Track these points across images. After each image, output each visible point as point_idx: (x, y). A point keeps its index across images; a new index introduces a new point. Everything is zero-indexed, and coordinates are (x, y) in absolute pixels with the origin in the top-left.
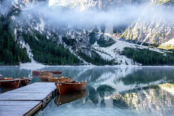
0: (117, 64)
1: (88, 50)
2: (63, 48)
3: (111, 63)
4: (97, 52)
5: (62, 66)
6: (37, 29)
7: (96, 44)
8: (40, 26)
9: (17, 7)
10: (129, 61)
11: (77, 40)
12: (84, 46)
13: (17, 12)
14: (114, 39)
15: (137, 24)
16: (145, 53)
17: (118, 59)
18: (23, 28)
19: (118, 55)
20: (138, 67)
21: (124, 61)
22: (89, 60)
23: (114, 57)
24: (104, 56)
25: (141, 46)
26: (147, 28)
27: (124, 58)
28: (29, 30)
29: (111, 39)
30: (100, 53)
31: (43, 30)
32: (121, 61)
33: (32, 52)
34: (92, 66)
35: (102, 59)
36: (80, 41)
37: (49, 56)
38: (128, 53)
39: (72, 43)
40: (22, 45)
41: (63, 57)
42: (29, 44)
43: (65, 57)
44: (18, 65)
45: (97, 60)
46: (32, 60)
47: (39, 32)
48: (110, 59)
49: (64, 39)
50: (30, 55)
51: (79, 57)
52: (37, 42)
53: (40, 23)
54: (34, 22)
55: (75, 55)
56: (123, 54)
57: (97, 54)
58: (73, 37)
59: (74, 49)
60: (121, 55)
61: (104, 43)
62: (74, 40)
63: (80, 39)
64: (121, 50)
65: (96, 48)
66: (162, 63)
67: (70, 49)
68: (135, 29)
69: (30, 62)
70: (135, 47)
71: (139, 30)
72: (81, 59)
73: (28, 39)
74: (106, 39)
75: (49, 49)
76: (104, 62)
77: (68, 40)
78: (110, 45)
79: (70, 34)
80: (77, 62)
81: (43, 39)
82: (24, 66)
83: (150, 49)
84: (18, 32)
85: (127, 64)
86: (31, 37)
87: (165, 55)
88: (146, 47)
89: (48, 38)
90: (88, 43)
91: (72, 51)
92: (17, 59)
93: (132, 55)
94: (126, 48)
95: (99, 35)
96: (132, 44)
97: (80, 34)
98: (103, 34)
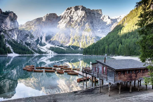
0: (48, 53)
1: (36, 47)
2: (25, 47)
3: (45, 53)
4: (39, 48)
5: (26, 55)
6: (13, 38)
7: (38, 45)
8: (15, 37)
9: (4, 29)
10: (53, 52)
11: (31, 43)
12: (34, 46)
13: (4, 31)
14: (46, 43)
15: (55, 38)
16: (58, 49)
17: (48, 51)
18: (7, 38)
20: (56, 54)
21: (50, 52)
22: (36, 52)
23: (46, 51)
24: (42, 50)
25: (56, 46)
26: (59, 39)
27: (50, 51)
28: (10, 39)
29: (44, 43)
30: (40, 49)
31: (16, 39)
32: (49, 52)
34: (38, 54)
36: (33, 44)
37: (21, 51)
38: (52, 49)
39: (29, 45)
40: (7, 46)
41: (27, 51)
42: (11, 45)
44: (7, 54)
45: (40, 52)
47: (14, 40)
48: (45, 51)
49: (26, 43)
50: (12, 50)
51: (32, 51)
52: (14, 44)
54: (12, 36)
56: (50, 49)
58: (29, 42)
59: (30, 47)
60: (49, 50)
61: (42, 45)
62: (30, 44)
63: (32, 43)
65: (39, 47)
67: (29, 47)
69: (12, 53)
70: (54, 47)
72: (33, 52)
74: (43, 43)
75: (20, 48)
76: (42, 53)
77: (28, 44)
79: (28, 41)
80: (32, 53)
81: (16, 43)
82: (9, 55)
83: (60, 47)
84: (6, 40)
85: (52, 53)
86: (11, 42)
87: (65, 50)
88: (59, 47)
89: (19, 42)
91: (29, 48)
92: (6, 52)
93: (54, 50)
94: (51, 47)
95: (40, 41)
96: (53, 45)
97: (32, 41)
98: (41, 41)
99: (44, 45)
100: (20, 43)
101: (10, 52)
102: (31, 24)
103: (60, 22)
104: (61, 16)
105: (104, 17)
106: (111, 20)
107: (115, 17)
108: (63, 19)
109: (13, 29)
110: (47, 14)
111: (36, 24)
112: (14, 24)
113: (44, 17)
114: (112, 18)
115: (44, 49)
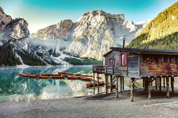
0: (62, 65)
1: (49, 58)
2: (37, 57)
3: (59, 64)
4: (53, 59)
5: (38, 66)
6: (24, 48)
7: (52, 55)
8: (25, 47)
9: (14, 38)
10: (68, 63)
12: (47, 57)
13: (13, 40)
14: (60, 53)
15: (70, 47)
16: (74, 60)
17: (63, 63)
18: (16, 48)
19: (62, 61)
20: (71, 66)
21: (65, 64)
22: (49, 63)
23: (61, 62)
24: (56, 61)
25: (72, 57)
26: (75, 49)
27: (65, 62)
28: (19, 49)
29: (58, 53)
30: (54, 60)
31: (27, 49)
33: (22, 60)
34: (51, 66)
35: (55, 63)
37: (31, 62)
38: (67, 60)
39: (41, 55)
40: (17, 56)
42: (20, 56)
43: (39, 62)
44: (16, 66)
45: (53, 63)
46: (23, 63)
47: (25, 50)
48: (59, 63)
49: (37, 53)
50: (21, 61)
51: (45, 62)
52: (24, 55)
53: (25, 46)
54: (22, 45)
55: (43, 61)
56: (65, 60)
57: (53, 60)
58: (41, 52)
59: (42, 58)
61: (55, 55)
62: (42, 54)
63: (45, 53)
64: (64, 58)
65: (52, 57)
66: (82, 64)
67: (40, 58)
68: (69, 49)
69: (22, 64)
70: (70, 57)
71: (71, 50)
72: (46, 63)
73: (20, 53)
74: (56, 53)
75: (30, 58)
76: (56, 64)
77: (39, 54)
78: (58, 56)
79: (40, 51)
80: (44, 64)
81: (27, 53)
82: (18, 67)
83: (76, 58)
84: (15, 50)
85: (67, 65)
86: (21, 52)
87: (82, 61)
88: (75, 57)
89: (29, 53)
90: (49, 55)
91: (41, 59)
92: (15, 63)
93: (69, 61)
94: (66, 58)
95: (53, 52)
96: (68, 56)
97: (45, 51)
98: (55, 51)
99: (58, 55)
100: (31, 53)
101: (20, 63)
102: (44, 33)
103: (76, 29)
104: (77, 23)
105: (127, 23)
106: (136, 25)
107: (139, 22)
108: (79, 26)
109: (24, 38)
110: (62, 21)
111: (49, 32)
112: (24, 32)
113: (58, 24)
114: (137, 23)
115: (58, 60)
